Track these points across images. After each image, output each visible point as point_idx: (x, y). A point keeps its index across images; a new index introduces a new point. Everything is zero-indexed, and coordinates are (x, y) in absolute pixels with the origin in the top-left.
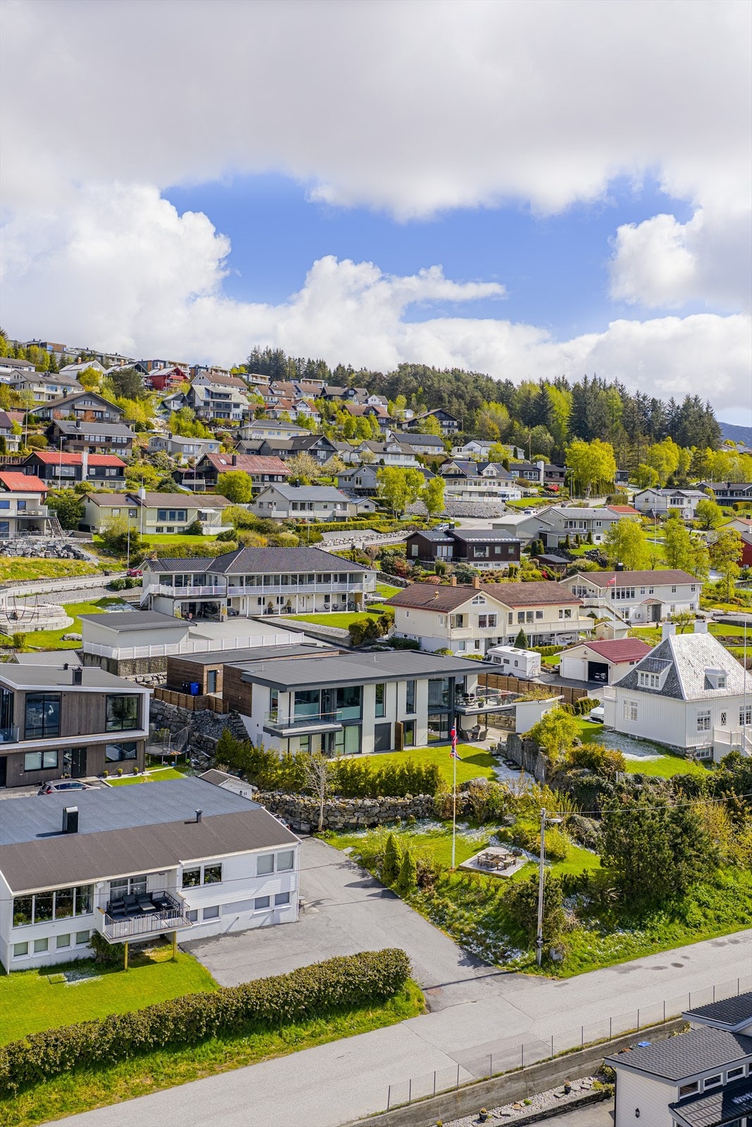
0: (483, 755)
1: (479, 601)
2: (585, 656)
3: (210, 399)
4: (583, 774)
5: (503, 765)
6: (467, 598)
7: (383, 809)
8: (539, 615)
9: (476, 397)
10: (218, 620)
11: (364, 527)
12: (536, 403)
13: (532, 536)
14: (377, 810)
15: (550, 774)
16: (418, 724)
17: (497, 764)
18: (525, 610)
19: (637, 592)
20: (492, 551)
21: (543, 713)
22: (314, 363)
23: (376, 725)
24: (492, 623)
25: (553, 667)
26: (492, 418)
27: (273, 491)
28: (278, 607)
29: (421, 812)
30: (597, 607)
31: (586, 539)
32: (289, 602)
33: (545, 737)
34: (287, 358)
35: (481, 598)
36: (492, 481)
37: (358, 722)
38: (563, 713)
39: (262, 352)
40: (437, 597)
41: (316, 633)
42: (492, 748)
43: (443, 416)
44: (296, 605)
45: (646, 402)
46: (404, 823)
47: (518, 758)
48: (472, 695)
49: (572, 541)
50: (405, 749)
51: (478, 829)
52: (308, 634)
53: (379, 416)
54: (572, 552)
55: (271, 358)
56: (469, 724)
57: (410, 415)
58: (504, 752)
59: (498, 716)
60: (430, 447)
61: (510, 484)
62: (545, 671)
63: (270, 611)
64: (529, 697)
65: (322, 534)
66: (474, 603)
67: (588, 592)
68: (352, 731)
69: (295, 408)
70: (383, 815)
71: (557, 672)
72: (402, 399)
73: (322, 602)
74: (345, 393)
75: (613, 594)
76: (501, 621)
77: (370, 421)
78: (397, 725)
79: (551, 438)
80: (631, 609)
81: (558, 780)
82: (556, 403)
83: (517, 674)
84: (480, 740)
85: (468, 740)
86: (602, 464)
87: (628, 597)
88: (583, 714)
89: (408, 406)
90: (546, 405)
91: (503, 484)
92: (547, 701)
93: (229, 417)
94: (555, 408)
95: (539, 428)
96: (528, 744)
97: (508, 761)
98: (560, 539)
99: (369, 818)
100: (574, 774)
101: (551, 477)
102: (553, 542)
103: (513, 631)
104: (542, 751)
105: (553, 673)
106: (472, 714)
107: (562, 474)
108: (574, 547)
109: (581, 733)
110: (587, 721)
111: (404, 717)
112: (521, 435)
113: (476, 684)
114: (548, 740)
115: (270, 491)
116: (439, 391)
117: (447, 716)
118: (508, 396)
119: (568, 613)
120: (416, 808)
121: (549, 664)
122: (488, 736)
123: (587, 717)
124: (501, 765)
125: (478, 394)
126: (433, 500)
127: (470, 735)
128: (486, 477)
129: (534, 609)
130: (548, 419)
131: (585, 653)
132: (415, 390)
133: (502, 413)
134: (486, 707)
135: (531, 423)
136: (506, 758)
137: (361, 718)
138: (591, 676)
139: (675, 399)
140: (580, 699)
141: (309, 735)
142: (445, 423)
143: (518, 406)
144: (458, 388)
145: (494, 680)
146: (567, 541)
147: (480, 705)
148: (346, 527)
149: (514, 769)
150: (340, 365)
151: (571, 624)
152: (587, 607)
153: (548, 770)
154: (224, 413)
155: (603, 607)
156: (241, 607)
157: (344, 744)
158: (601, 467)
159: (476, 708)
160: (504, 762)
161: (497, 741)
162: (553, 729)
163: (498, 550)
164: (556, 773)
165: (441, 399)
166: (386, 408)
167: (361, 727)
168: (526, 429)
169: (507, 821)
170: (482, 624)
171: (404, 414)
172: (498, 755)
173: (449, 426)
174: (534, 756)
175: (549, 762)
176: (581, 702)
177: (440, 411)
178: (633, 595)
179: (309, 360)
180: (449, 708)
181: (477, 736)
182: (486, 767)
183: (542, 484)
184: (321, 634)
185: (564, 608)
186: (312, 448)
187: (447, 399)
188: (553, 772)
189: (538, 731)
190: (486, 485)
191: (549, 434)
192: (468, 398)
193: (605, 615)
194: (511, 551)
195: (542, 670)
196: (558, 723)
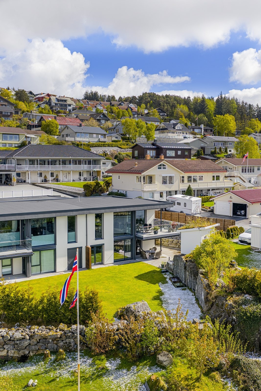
0: (154, 272)
1: (162, 167)
2: (231, 200)
3: (57, 102)
4: (245, 302)
5: (169, 282)
6: (154, 165)
7: (34, 341)
8: (201, 178)
9: (175, 104)
10: (11, 185)
11: (113, 146)
12: (200, 104)
13: (197, 149)
14: (26, 343)
15: (210, 298)
16: (105, 247)
17: (164, 281)
18: (192, 175)
19: (256, 169)
20: (176, 153)
21: (203, 238)
22: (110, 96)
23: (68, 249)
24: (171, 182)
25: (210, 208)
26: (181, 111)
27: (68, 128)
28: (49, 178)
29: (72, 344)
30: (234, 177)
31: (224, 151)
32: (57, 176)
33: (204, 260)
34: (99, 95)
35: (164, 165)
36: (180, 131)
37: (52, 247)
38: (219, 237)
39: (89, 93)
40: (136, 166)
41: (65, 191)
42: (163, 266)
43: (160, 111)
44: (61, 178)
45: (246, 106)
46: (53, 357)
47: (182, 275)
48: (150, 225)
49: (218, 150)
50: (93, 267)
51: (128, 370)
52: (55, 190)
53: (133, 111)
54: (218, 156)
55: (93, 95)
56: (147, 246)
57: (146, 112)
58: (171, 270)
59: (171, 240)
60: (154, 122)
61: (188, 133)
62: (204, 210)
63: (45, 181)
64: (192, 225)
65: (91, 148)
66: (159, 168)
67: (228, 169)
68: (47, 255)
69: (96, 107)
70: (33, 347)
71: (212, 211)
72: (143, 105)
73: (77, 176)
74: (120, 104)
75: (243, 169)
76: (177, 181)
77: (128, 112)
78: (87, 248)
79: (207, 119)
80: (252, 178)
81: (217, 306)
82: (209, 104)
83: (186, 212)
84: (156, 258)
85: (146, 259)
86: (230, 123)
87: (251, 172)
88: (232, 238)
89: (146, 108)
90: (204, 105)
91: (185, 133)
92: (206, 228)
93: (66, 110)
94: (208, 106)
95: (201, 115)
96: (189, 266)
97: (173, 278)
98: (212, 150)
99: (19, 350)
100: (235, 302)
101: (207, 132)
102: (208, 151)
103: (184, 186)
104: (202, 274)
105: (209, 211)
106: (148, 239)
107: (211, 131)
108: (218, 154)
109: (236, 255)
110: (237, 243)
111: (93, 241)
112: (193, 118)
113: (153, 217)
114: (208, 263)
115: (67, 128)
116: (159, 102)
117: (130, 240)
118: (189, 103)
119: (218, 178)
120: (68, 341)
121: (207, 207)
122: (163, 255)
123: (236, 240)
124: (167, 282)
125: (175, 102)
126: (149, 134)
127: (147, 255)
128: (177, 130)
129: (198, 175)
130: (206, 111)
131: (231, 198)
132: (149, 102)
133: (185, 109)
134: (160, 233)
135: (198, 113)
136: (173, 274)
137: (55, 244)
138: (235, 213)
139: (259, 105)
140: (230, 227)
141: (11, 258)
142: (161, 114)
143: (192, 107)
144: (167, 100)
145: (170, 216)
146: (215, 150)
147: (155, 233)
148: (103, 145)
149: (178, 287)
150: (120, 97)
151: (220, 183)
152: (228, 177)
153: (208, 293)
154: (64, 109)
155: (237, 176)
156: (27, 178)
157: (40, 265)
158: (230, 125)
159: (152, 234)
160: (170, 279)
161: (166, 260)
162: (212, 253)
163: (179, 153)
164: (216, 297)
165: (160, 105)
166: (136, 109)
167: (55, 250)
168: (196, 116)
169: (162, 362)
170: (164, 182)
171: (144, 111)
172: (167, 271)
173: (163, 115)
174: (194, 276)
175: (208, 286)
176: (231, 229)
177: (159, 109)
178: (253, 171)
179: (108, 96)
180: (131, 235)
181: (154, 256)
182: (155, 284)
183: (203, 135)
184: (69, 192)
185: (216, 174)
186: (98, 118)
187: (162, 104)
188: (213, 296)
189: (199, 254)
190: (177, 133)
191: (205, 117)
192: (171, 104)
193: (238, 181)
194: (186, 153)
195: (202, 210)
196: (216, 247)
